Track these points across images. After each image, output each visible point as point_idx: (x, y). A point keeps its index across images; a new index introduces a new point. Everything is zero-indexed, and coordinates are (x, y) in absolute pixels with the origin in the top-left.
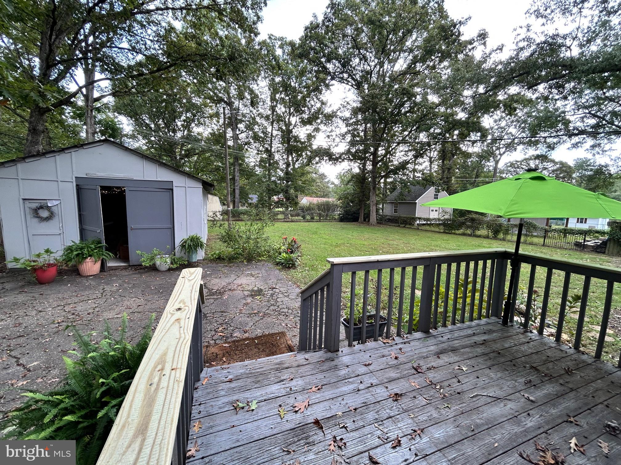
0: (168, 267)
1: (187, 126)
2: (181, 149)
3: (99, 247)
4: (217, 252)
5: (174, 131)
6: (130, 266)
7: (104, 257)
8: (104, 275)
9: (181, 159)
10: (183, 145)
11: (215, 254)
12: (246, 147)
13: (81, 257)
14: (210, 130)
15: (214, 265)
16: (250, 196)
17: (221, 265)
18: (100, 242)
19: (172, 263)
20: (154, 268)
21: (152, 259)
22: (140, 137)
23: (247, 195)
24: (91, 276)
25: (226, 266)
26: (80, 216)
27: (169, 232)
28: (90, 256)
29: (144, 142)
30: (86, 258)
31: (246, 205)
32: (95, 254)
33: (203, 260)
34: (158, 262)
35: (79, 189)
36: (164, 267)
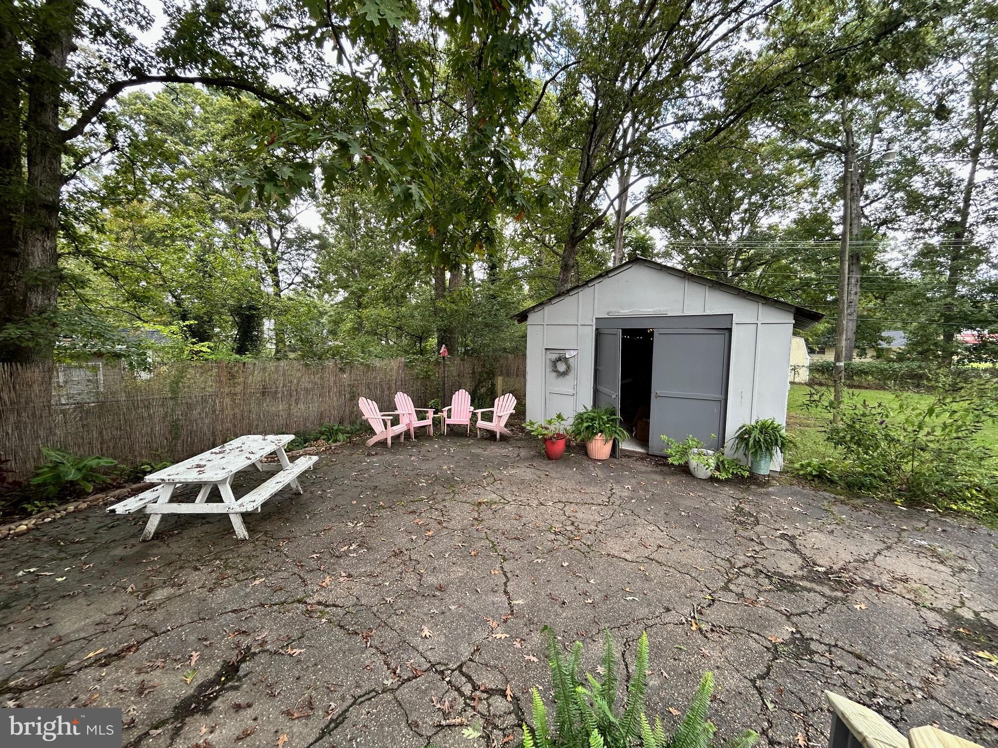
0: (709, 474)
1: (751, 218)
2: (736, 259)
3: (613, 420)
4: (815, 461)
5: (727, 232)
6: (648, 454)
7: (617, 436)
8: (615, 464)
9: (734, 275)
10: (740, 252)
11: (809, 465)
12: (883, 229)
13: (591, 431)
14: (793, 215)
15: (808, 491)
16: (884, 334)
17: (826, 494)
18: (613, 413)
19: (717, 468)
20: (685, 470)
21: (684, 453)
22: (675, 253)
23: (879, 330)
24: (600, 460)
25: (842, 502)
26: (596, 371)
27: (716, 408)
28: (601, 431)
29: (679, 259)
30: (596, 434)
31: (871, 353)
32: (607, 430)
33: (780, 473)
34: (694, 462)
35: (598, 334)
36: (703, 473)
